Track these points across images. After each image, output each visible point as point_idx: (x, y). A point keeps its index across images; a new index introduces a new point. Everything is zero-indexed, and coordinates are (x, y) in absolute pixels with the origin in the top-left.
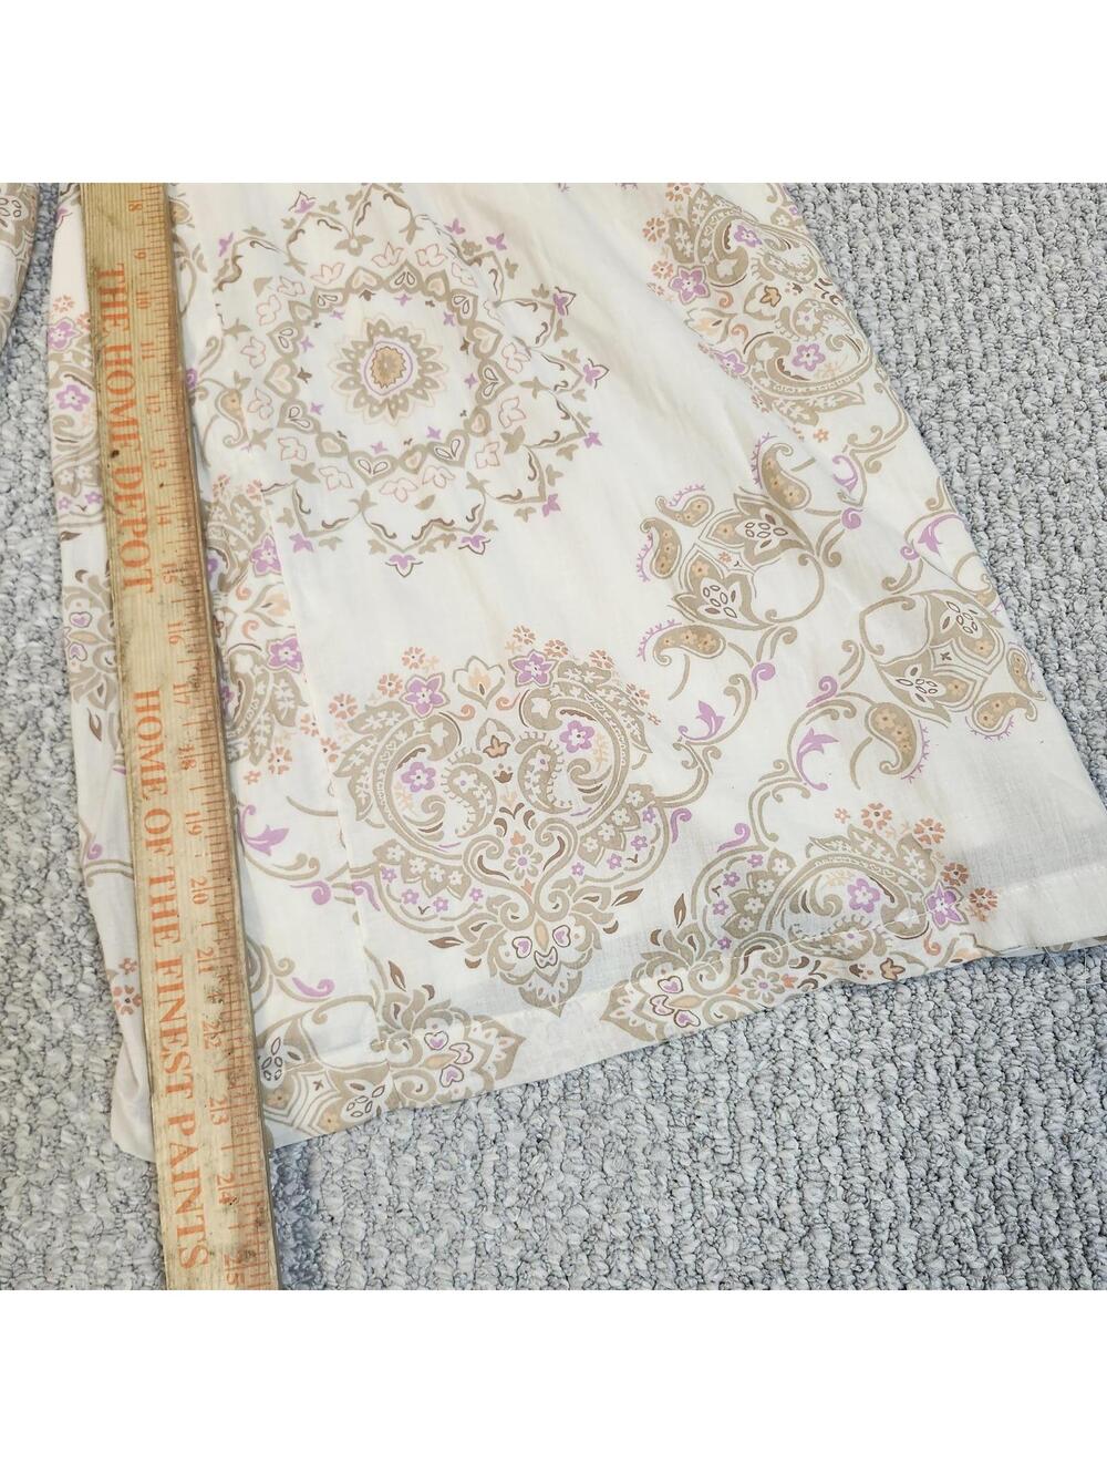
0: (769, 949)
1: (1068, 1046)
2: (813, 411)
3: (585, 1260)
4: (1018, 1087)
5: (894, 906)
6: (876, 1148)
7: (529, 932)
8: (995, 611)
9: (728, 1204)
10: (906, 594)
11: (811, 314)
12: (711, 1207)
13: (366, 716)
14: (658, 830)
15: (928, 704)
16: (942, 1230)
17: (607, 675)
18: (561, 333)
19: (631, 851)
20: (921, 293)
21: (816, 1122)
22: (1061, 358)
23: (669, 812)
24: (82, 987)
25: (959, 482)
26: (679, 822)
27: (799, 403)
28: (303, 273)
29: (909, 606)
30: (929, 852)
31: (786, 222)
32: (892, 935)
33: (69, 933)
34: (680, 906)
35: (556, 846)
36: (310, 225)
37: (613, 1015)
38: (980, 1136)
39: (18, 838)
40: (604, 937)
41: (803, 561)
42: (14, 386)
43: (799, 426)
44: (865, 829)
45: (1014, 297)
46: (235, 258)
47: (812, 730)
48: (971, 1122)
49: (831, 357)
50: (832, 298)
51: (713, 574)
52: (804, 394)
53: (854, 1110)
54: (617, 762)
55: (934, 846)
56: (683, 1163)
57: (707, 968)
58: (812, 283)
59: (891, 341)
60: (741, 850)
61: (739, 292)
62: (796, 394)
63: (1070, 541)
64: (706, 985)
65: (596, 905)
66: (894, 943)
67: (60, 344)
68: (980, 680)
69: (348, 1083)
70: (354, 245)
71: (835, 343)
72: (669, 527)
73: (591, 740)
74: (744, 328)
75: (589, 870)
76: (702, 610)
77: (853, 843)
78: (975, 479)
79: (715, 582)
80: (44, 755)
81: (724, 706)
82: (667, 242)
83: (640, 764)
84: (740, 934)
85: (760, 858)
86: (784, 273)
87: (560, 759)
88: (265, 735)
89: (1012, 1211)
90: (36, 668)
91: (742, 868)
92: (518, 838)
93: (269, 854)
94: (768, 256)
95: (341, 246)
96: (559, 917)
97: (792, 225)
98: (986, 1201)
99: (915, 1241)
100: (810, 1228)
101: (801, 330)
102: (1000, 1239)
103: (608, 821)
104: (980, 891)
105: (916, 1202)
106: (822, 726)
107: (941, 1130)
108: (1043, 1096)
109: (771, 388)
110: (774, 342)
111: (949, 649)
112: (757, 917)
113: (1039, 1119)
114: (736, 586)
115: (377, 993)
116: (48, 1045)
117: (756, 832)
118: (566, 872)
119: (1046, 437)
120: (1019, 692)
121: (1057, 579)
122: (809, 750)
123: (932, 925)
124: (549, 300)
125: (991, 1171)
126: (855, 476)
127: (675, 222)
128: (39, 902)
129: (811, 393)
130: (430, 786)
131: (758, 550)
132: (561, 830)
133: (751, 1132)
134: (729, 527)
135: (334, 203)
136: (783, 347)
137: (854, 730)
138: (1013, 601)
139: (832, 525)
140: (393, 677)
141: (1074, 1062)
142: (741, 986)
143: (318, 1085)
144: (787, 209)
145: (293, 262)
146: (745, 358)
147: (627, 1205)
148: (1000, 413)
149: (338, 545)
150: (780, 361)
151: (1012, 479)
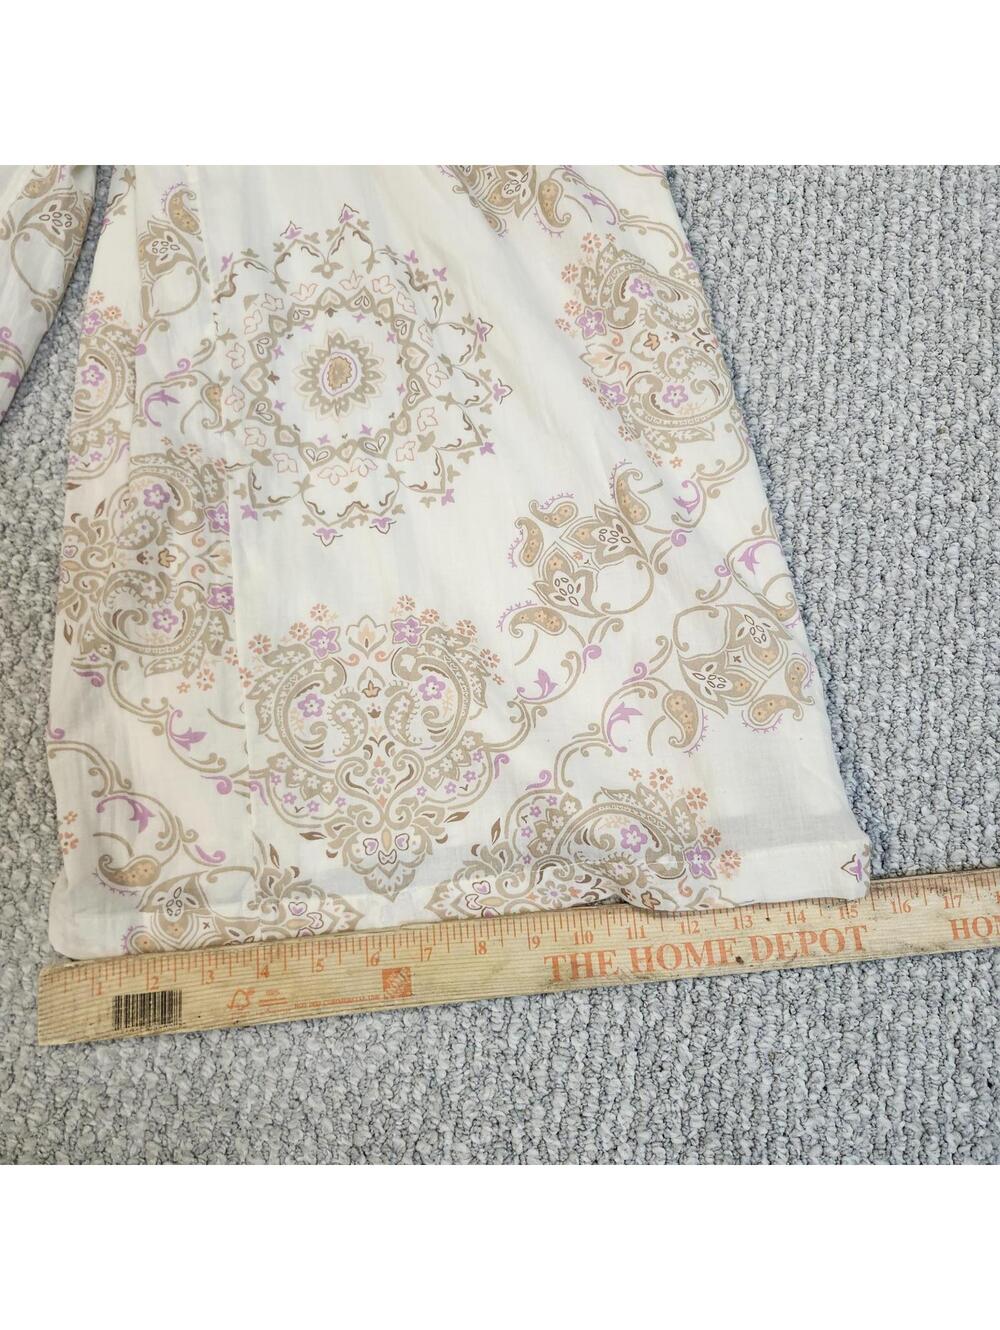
0: (559, 867)
1: (788, 983)
2: (673, 440)
3: (377, 1086)
4: (738, 1010)
5: (658, 850)
6: (615, 1037)
7: (378, 835)
8: (793, 625)
9: (492, 1062)
10: (712, 605)
11: (682, 360)
12: (478, 1063)
13: (277, 653)
14: (485, 768)
15: (714, 697)
16: (655, 1110)
17: (466, 641)
18: (481, 355)
19: (463, 782)
20: (792, 344)
21: (573, 1011)
22: (905, 410)
23: (493, 755)
24: (43, 827)
25: (791, 511)
26: (500, 763)
27: (663, 433)
28: (284, 290)
29: (714, 615)
30: (695, 815)
31: (682, 275)
32: (653, 873)
33: (39, 785)
34: (496, 828)
35: (406, 772)
36: (296, 250)
37: (435, 906)
38: (701, 1041)
39: (12, 710)
40: (435, 845)
41: (639, 566)
42: (54, 359)
43: (659, 453)
44: (651, 788)
45: (874, 353)
46: (233, 276)
47: (623, 704)
48: (696, 1030)
49: (693, 398)
50: (705, 347)
51: (566, 568)
52: (668, 426)
53: (605, 1005)
54: (459, 712)
55: (698, 811)
56: (464, 1025)
57: (513, 877)
58: (690, 334)
59: (758, 384)
60: (541, 791)
61: (628, 335)
62: (662, 425)
63: (877, 570)
64: (510, 890)
65: (432, 820)
66: (653, 880)
67: (89, 331)
68: (761, 682)
69: (227, 929)
70: (326, 270)
71: (698, 387)
72: (537, 527)
73: (442, 692)
74: (629, 365)
75: (430, 792)
76: (552, 596)
77: (639, 798)
78: (805, 509)
79: (565, 576)
80: (39, 649)
81: (559, 675)
82: (578, 285)
83: (475, 717)
84: (536, 854)
85: (555, 799)
86: (666, 323)
87: (416, 705)
88: (197, 657)
89: (716, 1106)
90: (42, 581)
91: (543, 805)
92: (379, 763)
93: (188, 748)
94: (655, 307)
95: (318, 269)
96: (402, 827)
97: (687, 279)
98: (695, 1093)
99: (631, 1114)
100: (551, 1090)
101: (673, 373)
102: (701, 1124)
103: (448, 757)
104: (729, 853)
105: (639, 1084)
106: (632, 701)
107: (670, 1032)
108: (759, 1020)
109: (643, 418)
110: (650, 379)
111: (740, 653)
112: (550, 844)
113: (753, 1037)
114: (582, 580)
115: (258, 864)
116: (14, 866)
117: (556, 779)
118: (412, 793)
119: (875, 479)
120: (790, 696)
121: (859, 602)
122: (618, 719)
123: (688, 872)
124: (473, 328)
125: (704, 1071)
126: (698, 499)
127: (586, 270)
128: (22, 759)
129: (673, 426)
130: (319, 713)
131: (606, 552)
132: (411, 759)
133: (521, 1010)
134: (586, 531)
135: (316, 234)
136: (657, 384)
137: (653, 708)
138: (816, 616)
139: (663, 541)
140: (302, 625)
141: (791, 997)
142: (536, 893)
143: (207, 925)
144: (685, 264)
145: (279, 281)
146: (627, 389)
147: (416, 1050)
148: (839, 455)
149: (278, 517)
150: (653, 396)
151: (838, 513)
